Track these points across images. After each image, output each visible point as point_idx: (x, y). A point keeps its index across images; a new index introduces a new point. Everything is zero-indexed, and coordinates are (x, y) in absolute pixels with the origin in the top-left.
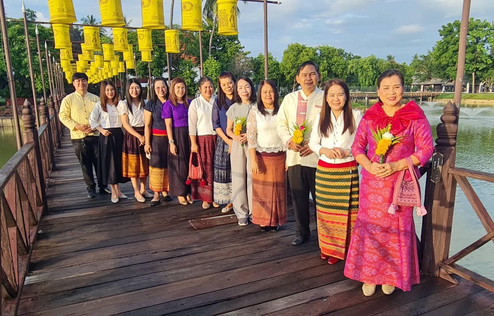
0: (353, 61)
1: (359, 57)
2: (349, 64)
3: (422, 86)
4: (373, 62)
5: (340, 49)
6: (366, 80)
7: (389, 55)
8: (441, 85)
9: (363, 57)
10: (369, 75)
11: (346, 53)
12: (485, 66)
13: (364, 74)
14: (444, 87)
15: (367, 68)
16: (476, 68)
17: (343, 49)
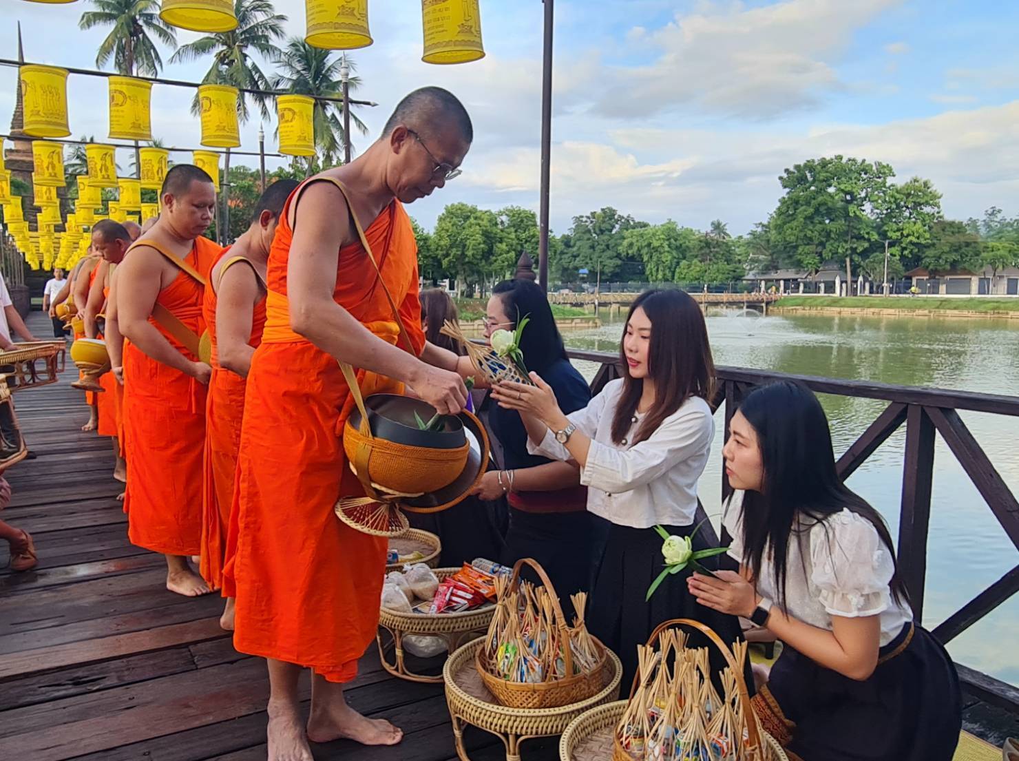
0: (632, 232)
1: (645, 225)
2: (624, 238)
3: (763, 283)
4: (672, 235)
5: (608, 208)
6: (658, 270)
8: (797, 279)
9: (652, 224)
10: (664, 260)
11: (621, 217)
13: (655, 259)
15: (659, 247)
16: (851, 248)
17: (614, 208)
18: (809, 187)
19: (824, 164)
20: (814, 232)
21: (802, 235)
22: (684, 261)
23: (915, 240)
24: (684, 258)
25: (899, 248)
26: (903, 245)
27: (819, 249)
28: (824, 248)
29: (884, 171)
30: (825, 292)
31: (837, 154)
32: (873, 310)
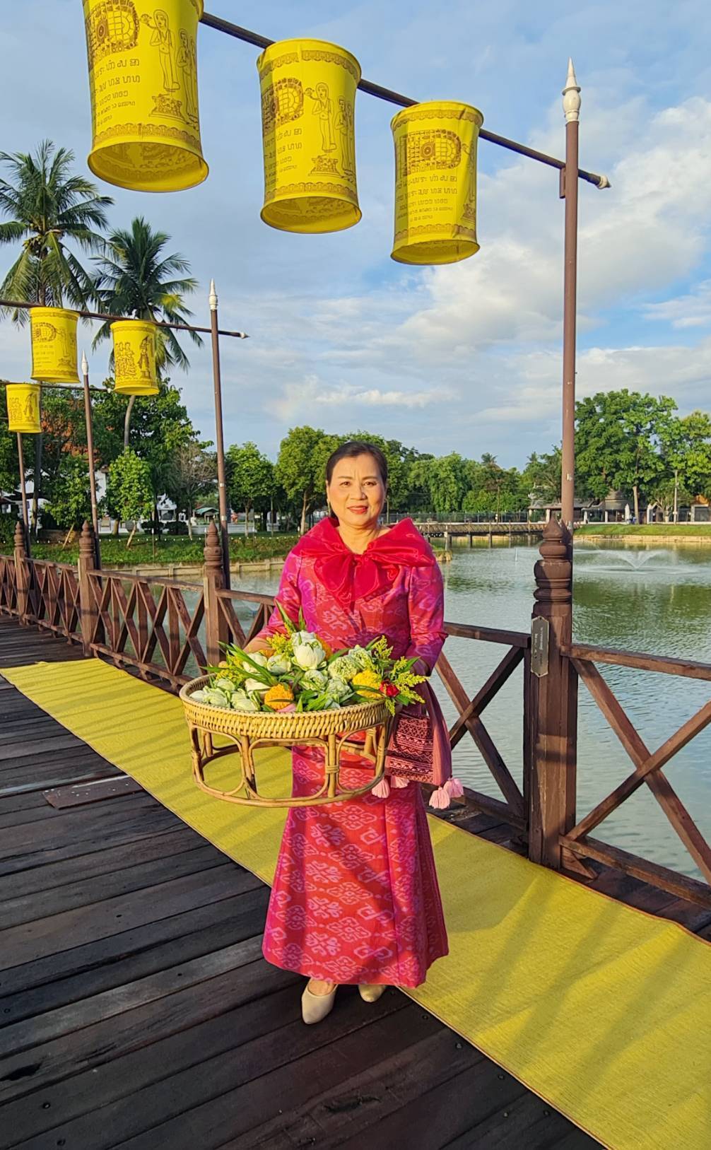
0: (419, 464)
1: (431, 457)
2: (411, 470)
3: (548, 512)
4: (457, 467)
5: (392, 441)
6: (445, 500)
7: (484, 453)
8: (580, 509)
9: (437, 456)
10: (451, 491)
11: (405, 449)
12: (653, 475)
13: (442, 489)
14: (586, 513)
15: (445, 478)
16: (639, 479)
17: (399, 441)
18: (599, 420)
19: (613, 396)
20: (606, 461)
21: (594, 465)
22: (470, 492)
23: (699, 470)
24: (470, 489)
25: (684, 478)
26: (688, 475)
27: (609, 479)
28: (613, 477)
29: (667, 405)
30: (609, 521)
31: (623, 388)
32: (675, 537)
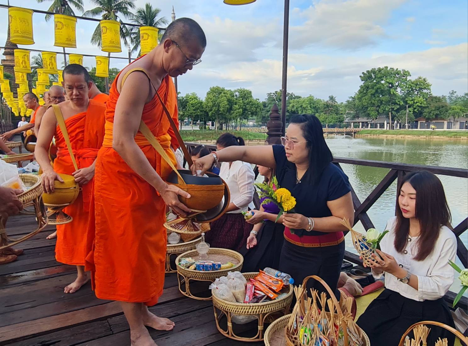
0: (294, 101)
1: (300, 97)
2: (290, 103)
3: (352, 124)
4: (312, 102)
7: (331, 95)
8: (367, 122)
9: (302, 97)
11: (289, 94)
12: (398, 107)
14: (370, 125)
15: (306, 107)
16: (392, 108)
18: (373, 81)
19: (380, 70)
20: (375, 101)
21: (370, 102)
22: (317, 114)
23: (419, 105)
24: (317, 112)
25: (413, 108)
26: (415, 107)
27: (378, 108)
28: (380, 108)
29: (406, 74)
30: (380, 128)
31: (385, 66)
32: (401, 136)
